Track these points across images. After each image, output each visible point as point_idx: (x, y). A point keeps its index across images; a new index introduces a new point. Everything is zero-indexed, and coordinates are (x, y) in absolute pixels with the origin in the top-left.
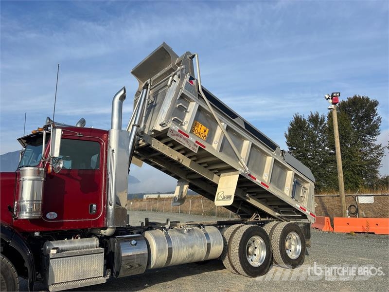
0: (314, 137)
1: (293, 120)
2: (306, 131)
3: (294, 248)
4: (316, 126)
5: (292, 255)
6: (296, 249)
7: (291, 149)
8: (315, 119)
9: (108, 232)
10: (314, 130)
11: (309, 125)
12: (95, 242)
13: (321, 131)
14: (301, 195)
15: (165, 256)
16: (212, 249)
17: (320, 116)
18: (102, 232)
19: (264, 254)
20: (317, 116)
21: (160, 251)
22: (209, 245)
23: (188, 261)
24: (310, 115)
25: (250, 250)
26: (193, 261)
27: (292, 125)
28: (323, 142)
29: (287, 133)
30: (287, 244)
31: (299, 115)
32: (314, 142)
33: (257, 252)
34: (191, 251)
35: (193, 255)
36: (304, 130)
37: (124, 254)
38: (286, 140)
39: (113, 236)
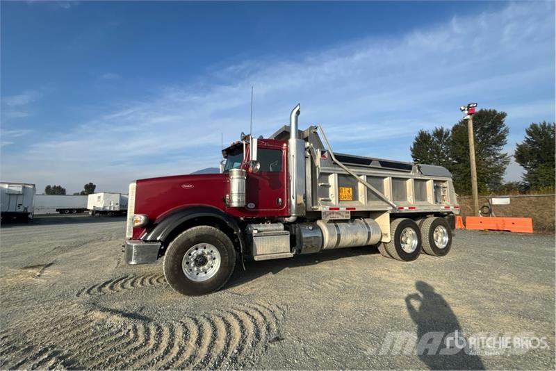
0: (438, 149)
1: (417, 135)
2: (431, 144)
3: (441, 239)
4: (440, 140)
5: (440, 245)
6: (442, 240)
7: (416, 161)
8: (439, 134)
9: (292, 219)
10: (438, 142)
11: (433, 139)
12: (282, 227)
13: (445, 144)
14: (442, 194)
15: (335, 240)
16: (372, 236)
17: (444, 130)
18: (286, 219)
19: (415, 242)
20: (442, 130)
21: (331, 235)
22: (369, 233)
23: (352, 245)
24: (434, 129)
25: (403, 239)
26: (357, 245)
27: (417, 139)
28: (447, 153)
29: (412, 147)
30: (435, 235)
31: (424, 130)
32: (438, 154)
33: (408, 241)
34: (355, 237)
35: (357, 240)
36: (428, 144)
37: (304, 236)
38: (411, 153)
39: (294, 223)
